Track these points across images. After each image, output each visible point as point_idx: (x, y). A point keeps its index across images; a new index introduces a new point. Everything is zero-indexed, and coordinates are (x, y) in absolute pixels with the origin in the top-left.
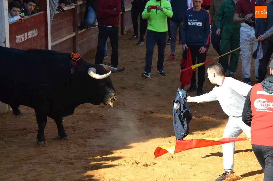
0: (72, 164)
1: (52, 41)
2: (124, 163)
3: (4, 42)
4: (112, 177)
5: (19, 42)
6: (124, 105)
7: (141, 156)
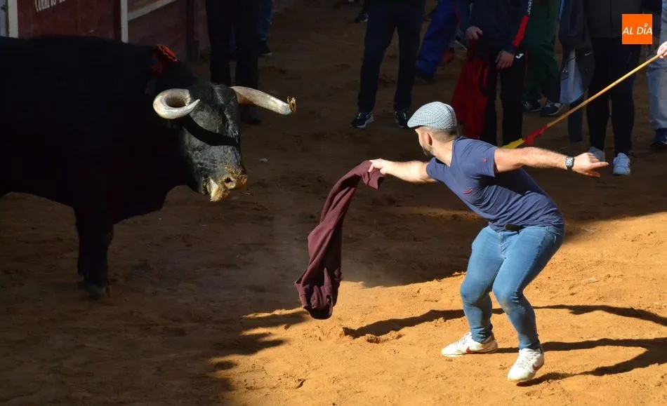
0: (181, 332)
1: (131, 8)
2: (318, 333)
3: (2, 8)
4: (287, 368)
5: (43, 8)
6: (319, 181)
7: (364, 316)
